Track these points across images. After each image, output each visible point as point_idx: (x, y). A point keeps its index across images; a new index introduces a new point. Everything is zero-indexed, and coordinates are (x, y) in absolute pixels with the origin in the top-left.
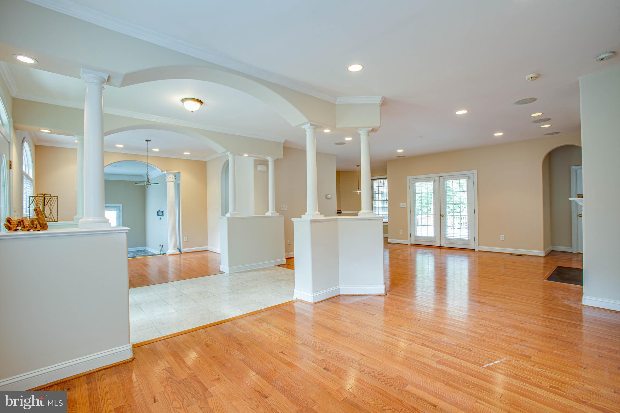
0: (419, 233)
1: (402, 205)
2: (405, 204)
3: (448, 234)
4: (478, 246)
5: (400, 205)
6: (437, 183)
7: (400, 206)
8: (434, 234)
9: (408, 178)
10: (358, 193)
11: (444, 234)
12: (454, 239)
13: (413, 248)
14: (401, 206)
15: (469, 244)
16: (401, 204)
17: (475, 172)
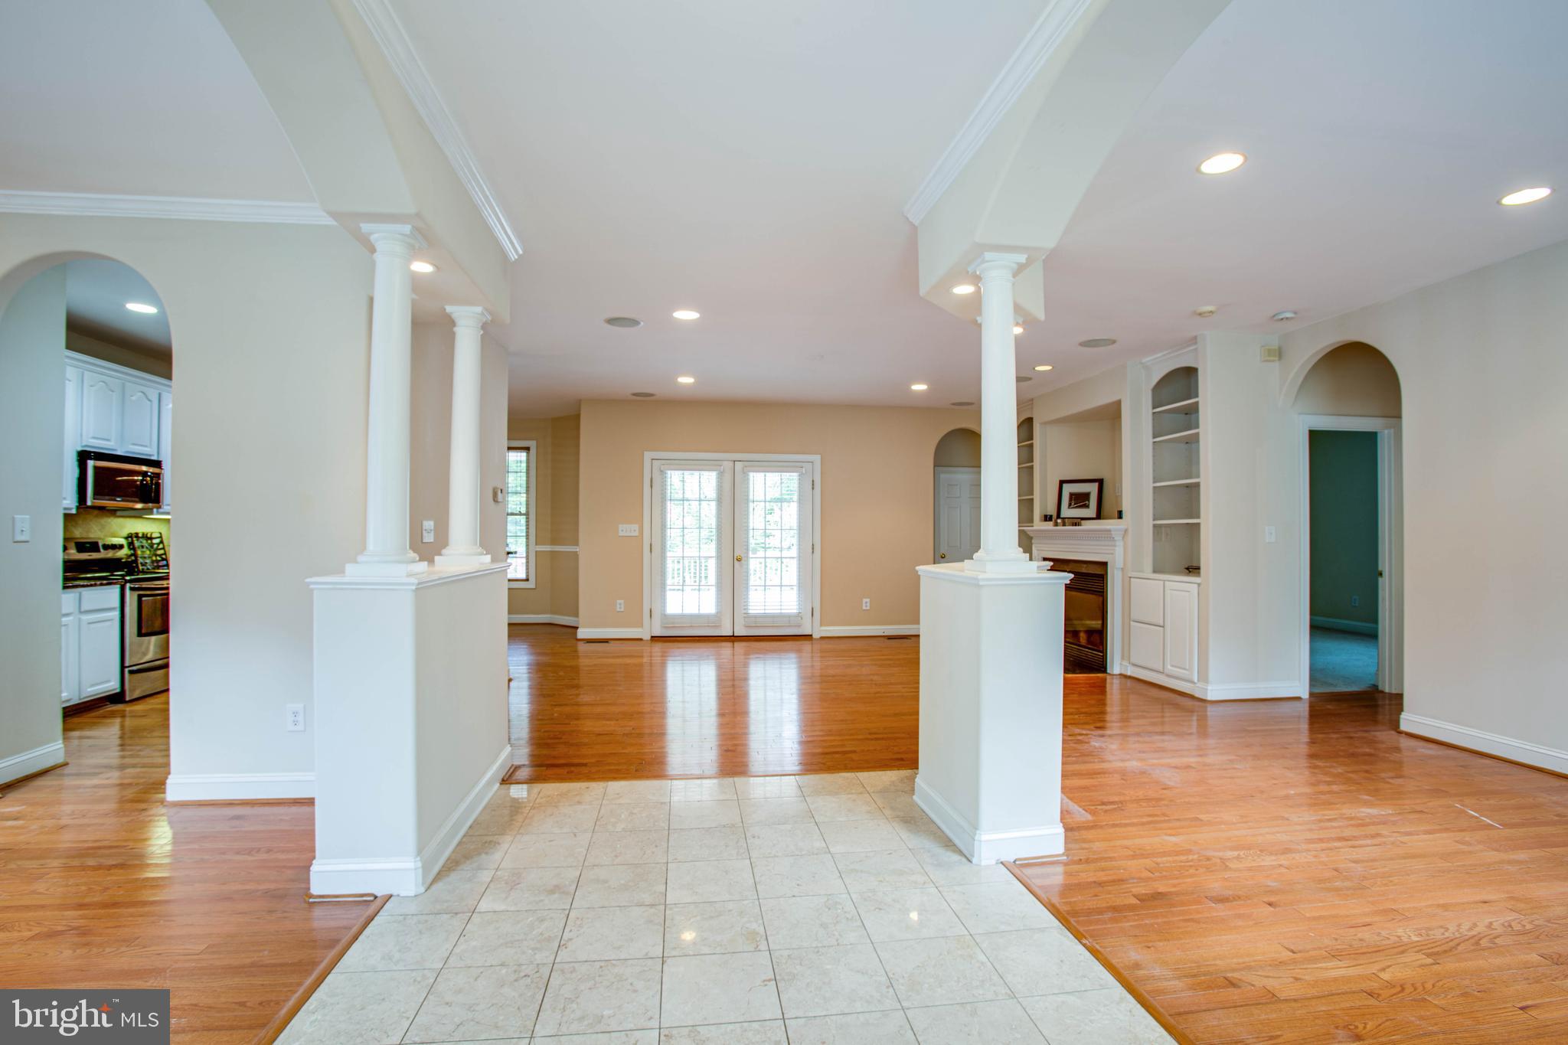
0: (673, 608)
1: (628, 530)
2: (636, 527)
3: (752, 604)
4: (821, 626)
5: (620, 529)
6: (728, 477)
7: (620, 531)
8: (716, 606)
9: (648, 455)
11: (742, 606)
13: (658, 647)
14: (621, 534)
15: (799, 624)
16: (621, 527)
17: (817, 458)
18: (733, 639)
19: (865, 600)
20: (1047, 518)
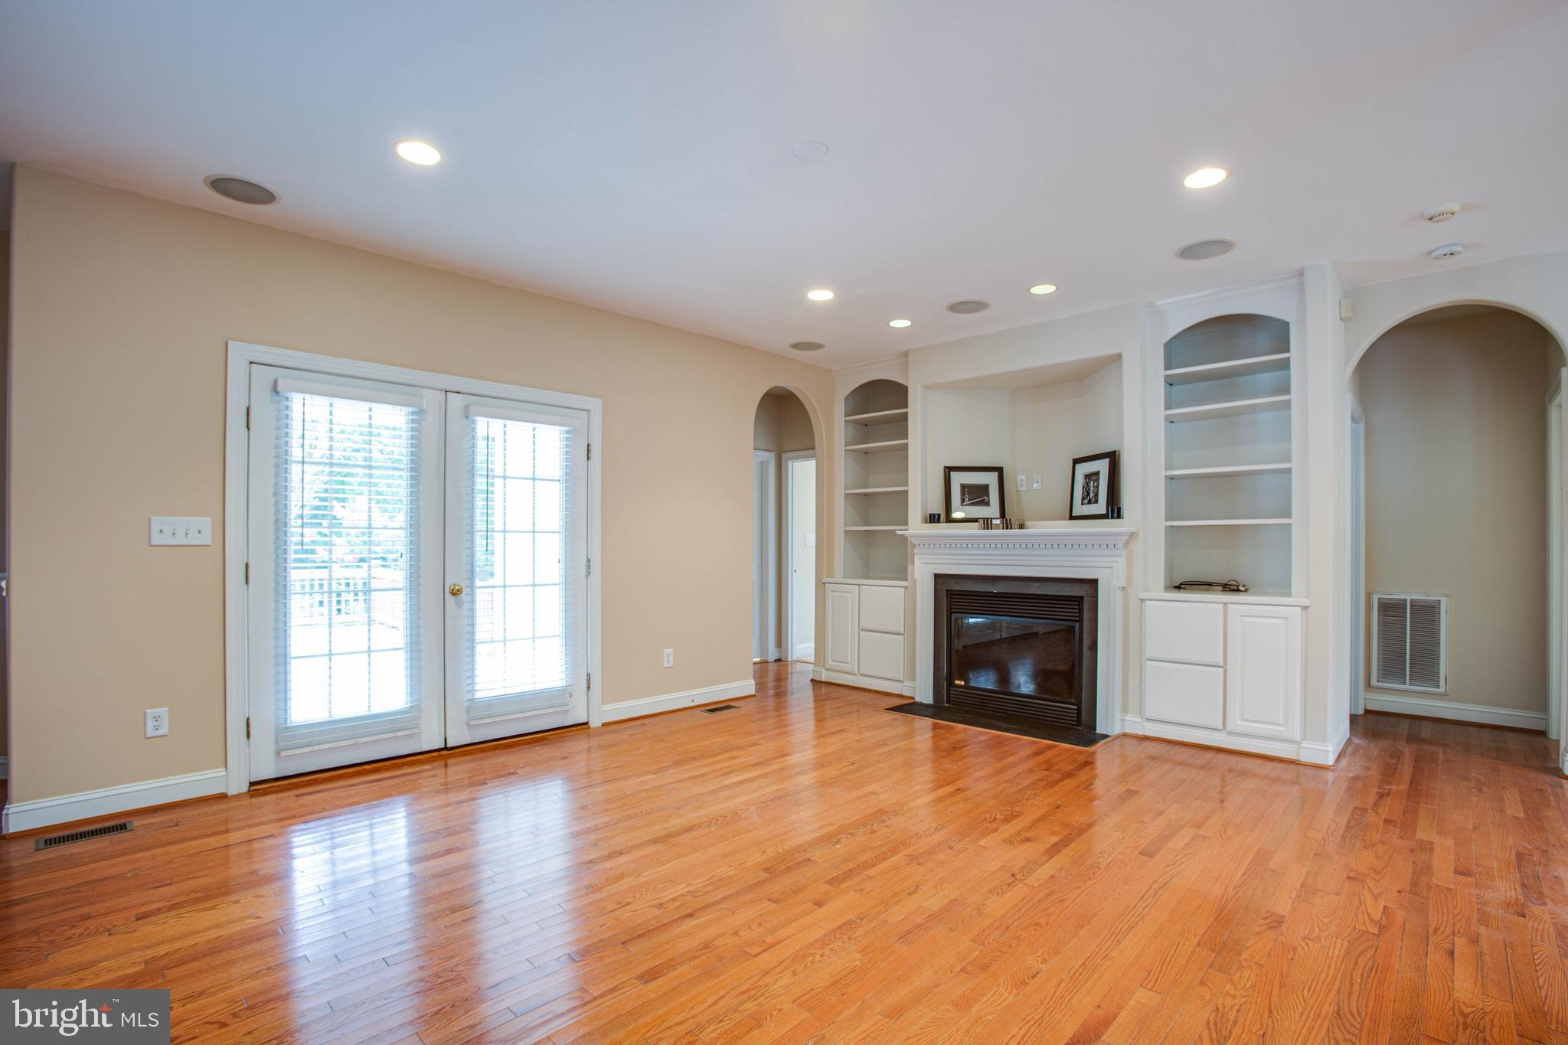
0: (308, 709)
1: (184, 531)
2: (208, 523)
4: (602, 704)
5: (154, 528)
6: (431, 421)
8: (410, 692)
9: (240, 351)
11: (463, 685)
13: (267, 807)
14: (157, 539)
15: (570, 708)
17: (595, 405)
18: (446, 753)
19: (667, 651)
20: (933, 519)
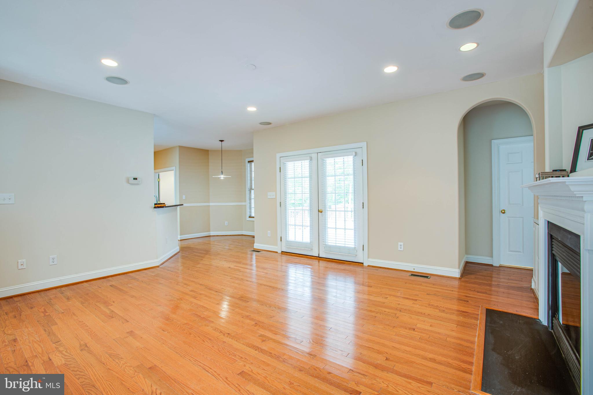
0: (291, 237)
1: (271, 195)
2: (274, 193)
3: (329, 239)
4: (368, 258)
6: (314, 162)
8: (311, 238)
9: (278, 155)
10: (222, 178)
11: (323, 240)
12: (336, 247)
13: (284, 258)
14: (269, 197)
15: (356, 255)
16: (269, 194)
17: (364, 145)
18: (319, 258)
